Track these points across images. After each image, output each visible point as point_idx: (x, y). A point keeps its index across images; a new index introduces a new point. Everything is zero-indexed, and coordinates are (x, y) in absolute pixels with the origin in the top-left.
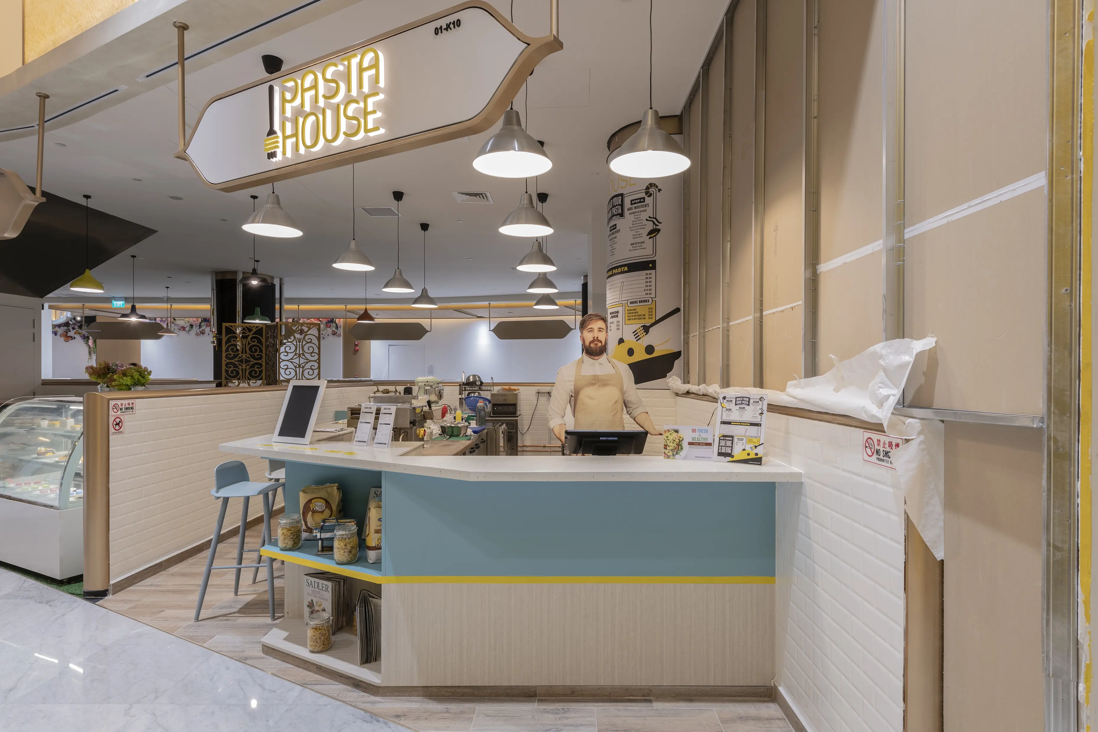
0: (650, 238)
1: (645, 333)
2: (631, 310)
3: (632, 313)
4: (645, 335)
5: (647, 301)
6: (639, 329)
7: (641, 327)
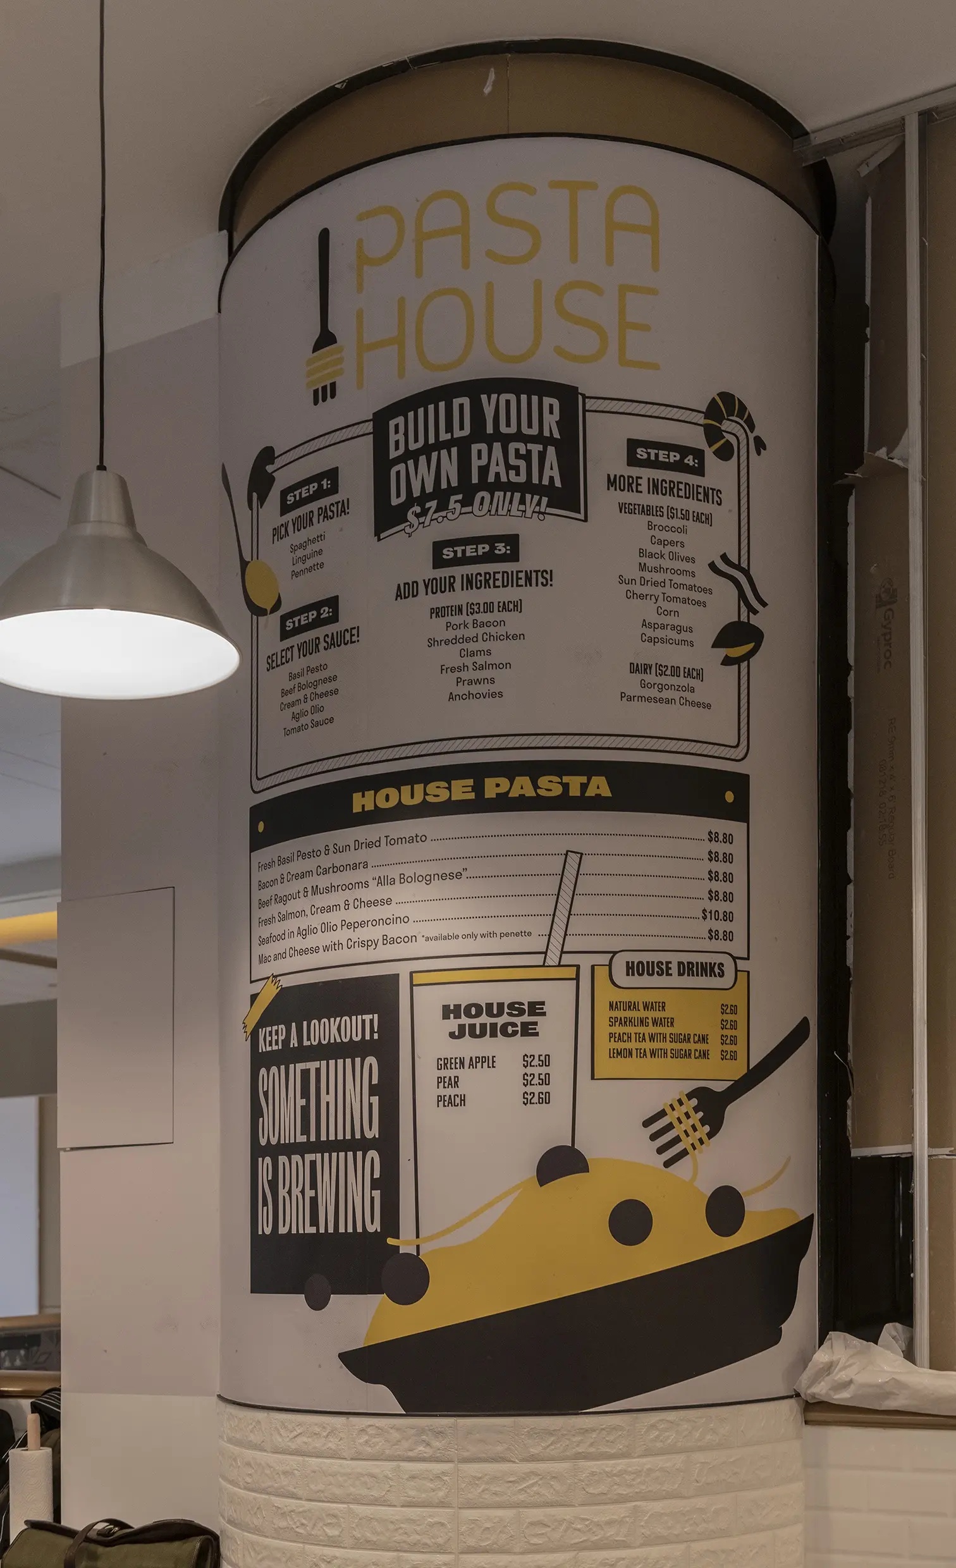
0: (727, 661)
1: (707, 1128)
2: (632, 1006)
3: (642, 1022)
4: (705, 1138)
5: (717, 970)
6: (676, 1105)
7: (690, 1096)
